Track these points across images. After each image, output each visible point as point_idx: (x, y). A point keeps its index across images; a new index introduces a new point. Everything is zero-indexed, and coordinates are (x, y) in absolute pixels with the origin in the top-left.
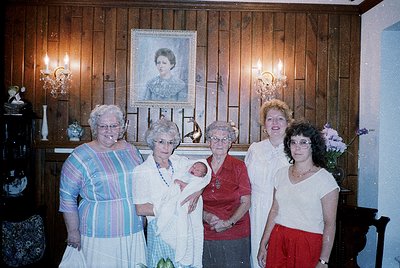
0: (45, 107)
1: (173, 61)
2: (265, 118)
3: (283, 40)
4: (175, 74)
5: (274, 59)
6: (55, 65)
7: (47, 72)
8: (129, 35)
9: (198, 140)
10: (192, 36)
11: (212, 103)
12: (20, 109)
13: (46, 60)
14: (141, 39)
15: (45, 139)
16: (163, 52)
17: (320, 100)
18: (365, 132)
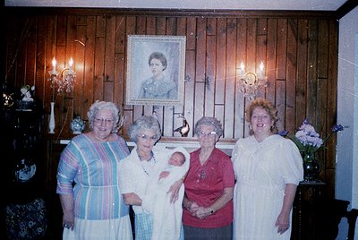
0: (53, 104)
1: (165, 63)
2: (251, 115)
3: (266, 43)
5: (256, 61)
6: (62, 67)
7: (54, 72)
8: (126, 41)
10: (181, 41)
11: (200, 101)
12: (30, 105)
13: (54, 62)
14: (136, 44)
15: (52, 132)
16: (156, 56)
17: (300, 99)
18: (341, 129)
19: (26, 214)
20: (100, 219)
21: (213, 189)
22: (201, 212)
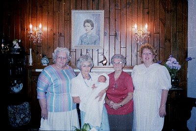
0: (31, 49)
1: (92, 26)
2: (142, 53)
3: (148, 13)
4: (93, 32)
5: (143, 23)
6: (35, 29)
7: (31, 32)
8: (70, 13)
9: (105, 64)
10: (101, 13)
11: (112, 46)
12: (18, 50)
13: (31, 26)
14: (77, 15)
15: (31, 65)
16: (88, 21)
17: (167, 44)
18: (190, 59)
19: (19, 110)
20: (61, 111)
21: (121, 93)
22: (115, 106)
